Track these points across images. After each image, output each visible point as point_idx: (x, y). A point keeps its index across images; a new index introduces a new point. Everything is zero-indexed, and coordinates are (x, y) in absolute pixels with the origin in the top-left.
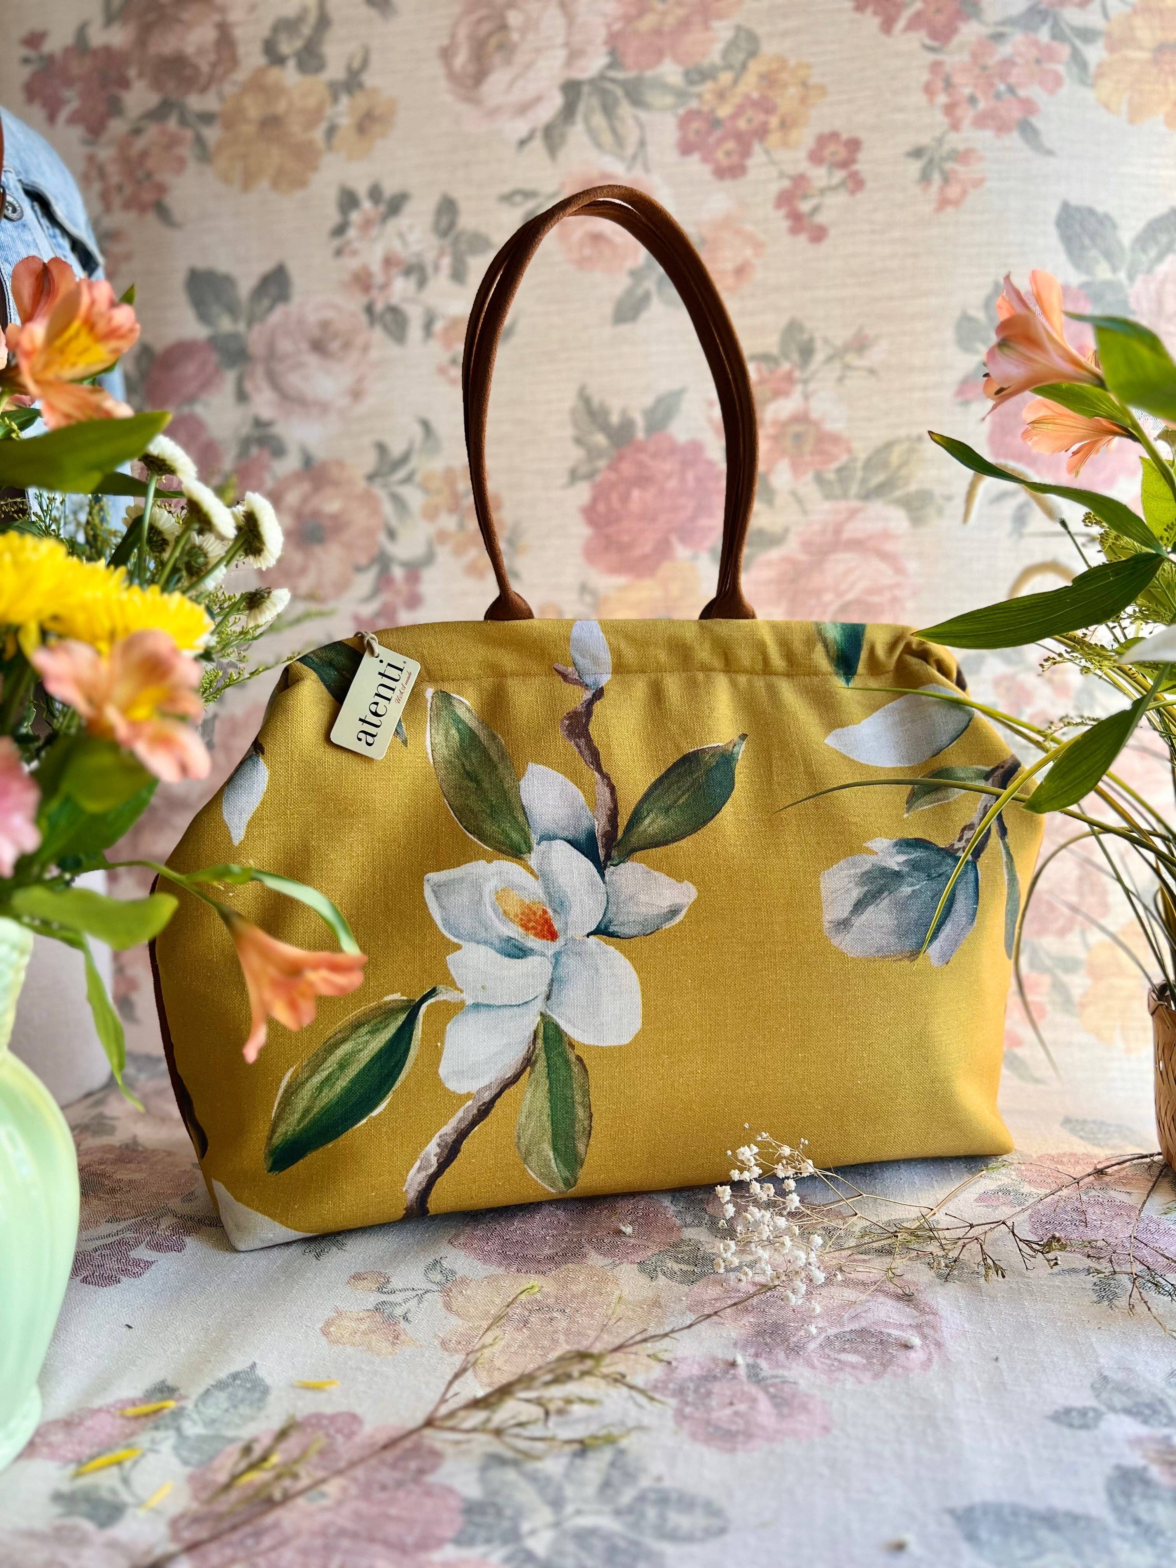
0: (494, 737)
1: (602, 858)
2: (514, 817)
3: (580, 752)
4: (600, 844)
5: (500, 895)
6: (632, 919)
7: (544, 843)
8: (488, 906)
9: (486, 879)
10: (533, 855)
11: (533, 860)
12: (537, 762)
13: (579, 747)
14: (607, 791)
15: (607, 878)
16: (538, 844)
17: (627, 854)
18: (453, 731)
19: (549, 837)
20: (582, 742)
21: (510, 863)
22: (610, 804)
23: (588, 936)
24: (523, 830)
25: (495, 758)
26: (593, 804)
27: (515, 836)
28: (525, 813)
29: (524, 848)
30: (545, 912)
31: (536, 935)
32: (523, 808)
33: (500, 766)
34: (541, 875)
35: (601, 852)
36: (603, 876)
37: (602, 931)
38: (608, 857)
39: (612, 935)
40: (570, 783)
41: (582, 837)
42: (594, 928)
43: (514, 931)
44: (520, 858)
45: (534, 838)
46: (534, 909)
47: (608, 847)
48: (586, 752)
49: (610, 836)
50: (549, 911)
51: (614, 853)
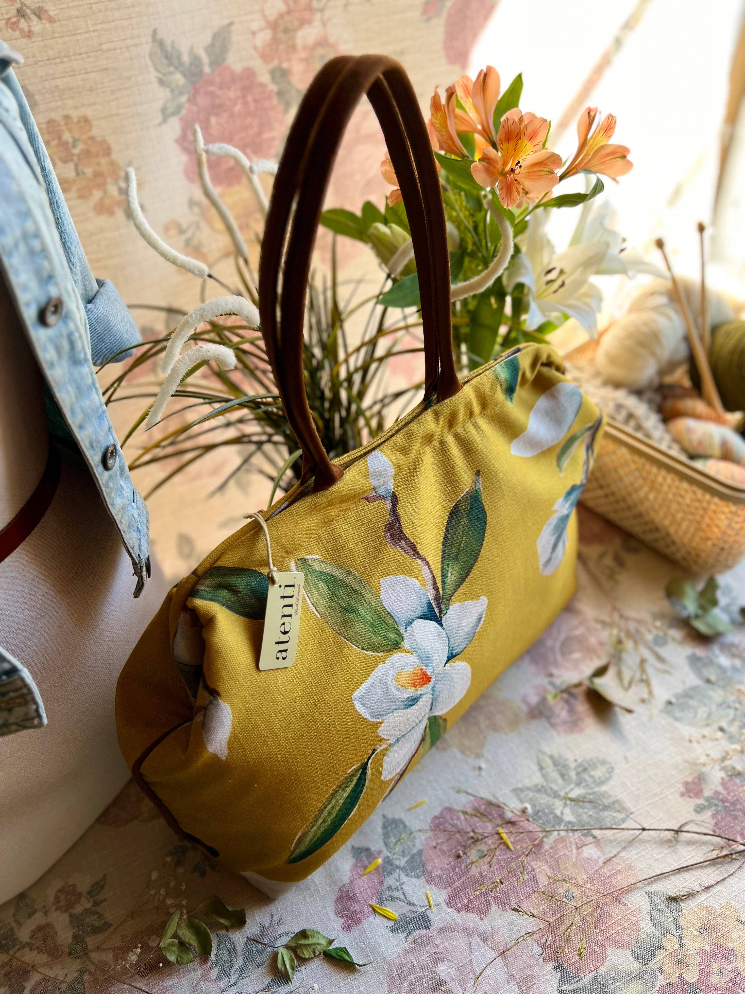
0: (349, 573)
1: (438, 615)
2: (387, 624)
3: (405, 551)
4: (434, 607)
5: (397, 679)
6: (461, 639)
7: (409, 628)
8: (393, 690)
9: (387, 674)
10: (405, 640)
11: (406, 644)
12: (384, 576)
13: (402, 548)
14: (427, 567)
15: (444, 625)
16: (406, 631)
17: (448, 602)
18: (321, 584)
19: (409, 623)
20: (403, 543)
21: (395, 655)
22: (431, 577)
23: (445, 666)
24: (394, 628)
25: (358, 588)
26: (423, 583)
27: (392, 636)
28: (392, 617)
29: (399, 639)
30: (421, 670)
31: (421, 686)
32: (389, 614)
33: (364, 592)
34: (414, 650)
35: (437, 611)
36: (441, 625)
37: (451, 657)
38: (441, 611)
39: (455, 656)
40: (409, 578)
41: (425, 609)
42: (446, 659)
43: (410, 692)
44: (400, 648)
45: (402, 629)
46: (416, 672)
47: (438, 606)
48: (409, 550)
49: (438, 598)
50: (424, 667)
51: (443, 606)
